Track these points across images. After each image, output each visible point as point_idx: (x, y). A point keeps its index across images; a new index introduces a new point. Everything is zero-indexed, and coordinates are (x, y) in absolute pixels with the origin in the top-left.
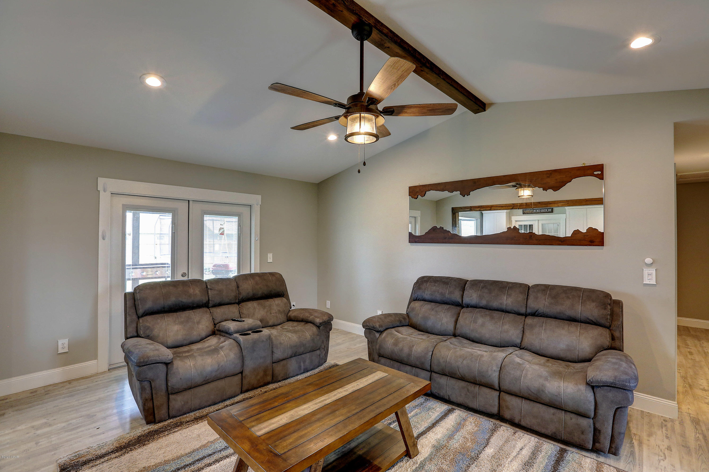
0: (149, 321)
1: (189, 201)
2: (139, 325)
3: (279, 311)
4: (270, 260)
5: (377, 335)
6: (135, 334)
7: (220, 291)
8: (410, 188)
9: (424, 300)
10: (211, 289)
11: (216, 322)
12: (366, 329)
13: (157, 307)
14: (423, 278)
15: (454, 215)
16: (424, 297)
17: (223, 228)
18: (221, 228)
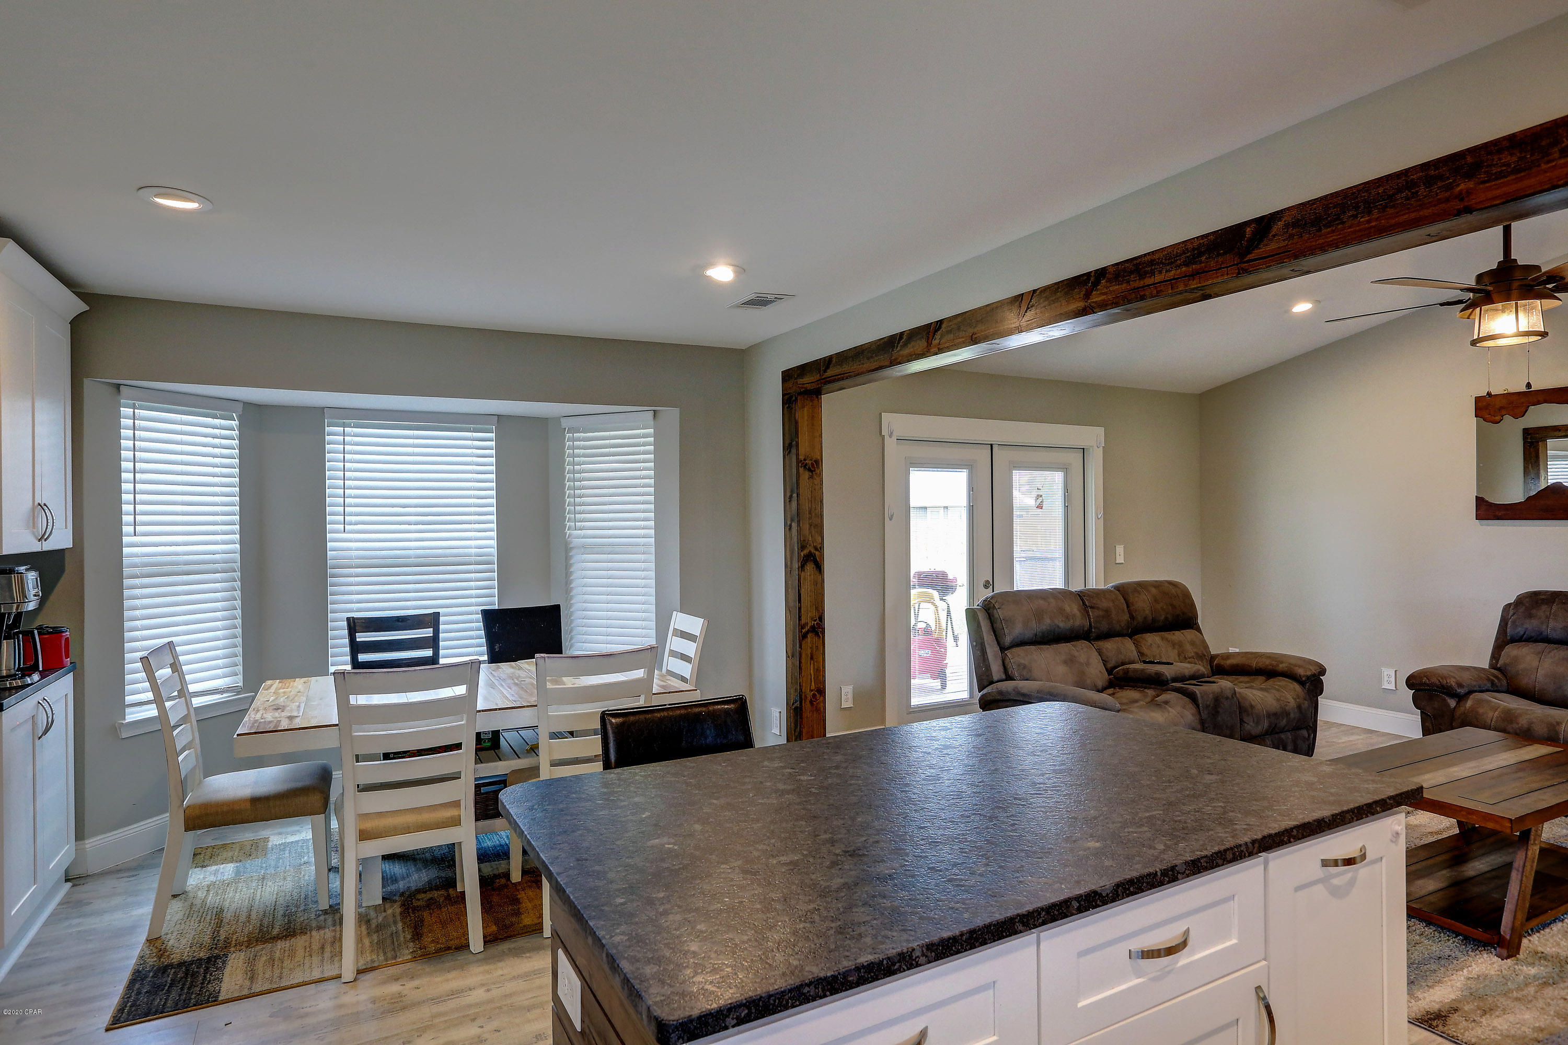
0: (1017, 656)
1: (992, 445)
2: (1007, 661)
3: (1197, 653)
4: (1120, 559)
5: (1452, 703)
6: (1004, 677)
7: (1107, 612)
8: (1478, 400)
9: (1547, 640)
10: (1091, 607)
11: (1110, 665)
12: (1416, 690)
13: (1029, 634)
14: (1536, 594)
15: (1530, 446)
16: (1545, 633)
17: (1041, 496)
18: (1038, 495)
